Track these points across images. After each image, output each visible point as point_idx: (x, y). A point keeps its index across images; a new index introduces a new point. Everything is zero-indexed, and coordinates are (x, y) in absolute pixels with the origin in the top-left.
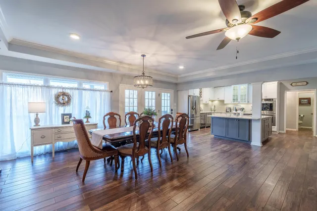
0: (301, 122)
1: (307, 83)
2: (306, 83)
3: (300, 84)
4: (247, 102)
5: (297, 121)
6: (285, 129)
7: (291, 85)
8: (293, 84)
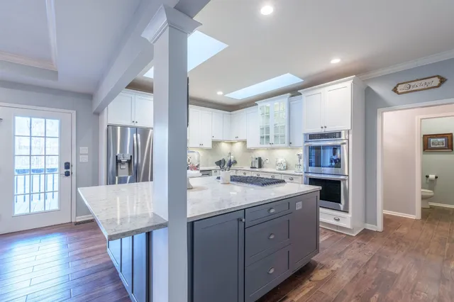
0: (429, 192)
1: (442, 80)
2: (436, 81)
3: (418, 85)
4: (286, 144)
5: (418, 191)
6: (380, 212)
7: (395, 90)
8: (400, 89)
